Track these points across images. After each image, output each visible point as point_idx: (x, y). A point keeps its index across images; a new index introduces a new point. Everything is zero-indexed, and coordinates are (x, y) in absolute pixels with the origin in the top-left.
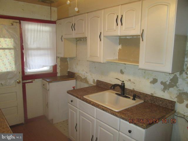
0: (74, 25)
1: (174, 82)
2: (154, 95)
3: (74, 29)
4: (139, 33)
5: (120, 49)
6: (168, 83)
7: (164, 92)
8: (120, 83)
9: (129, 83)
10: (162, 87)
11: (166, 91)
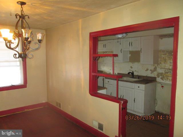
0: (105, 45)
1: (155, 69)
2: (148, 76)
3: (105, 47)
4: (140, 50)
5: (130, 57)
6: (153, 70)
7: (151, 74)
8: (131, 72)
9: (135, 72)
10: (151, 72)
11: (152, 74)
